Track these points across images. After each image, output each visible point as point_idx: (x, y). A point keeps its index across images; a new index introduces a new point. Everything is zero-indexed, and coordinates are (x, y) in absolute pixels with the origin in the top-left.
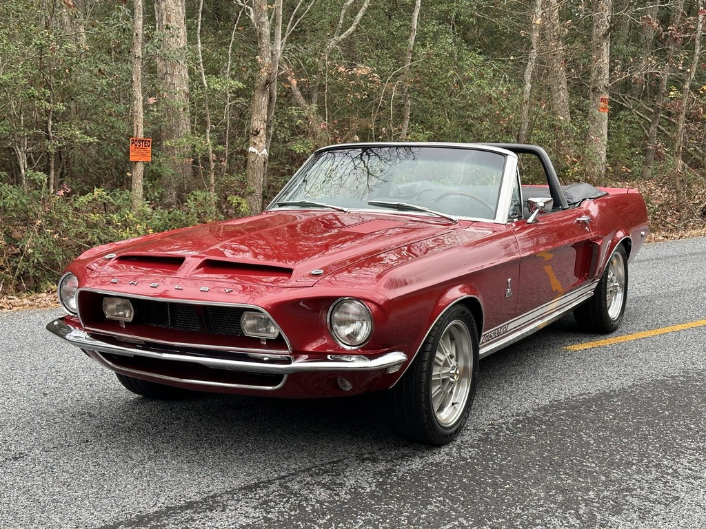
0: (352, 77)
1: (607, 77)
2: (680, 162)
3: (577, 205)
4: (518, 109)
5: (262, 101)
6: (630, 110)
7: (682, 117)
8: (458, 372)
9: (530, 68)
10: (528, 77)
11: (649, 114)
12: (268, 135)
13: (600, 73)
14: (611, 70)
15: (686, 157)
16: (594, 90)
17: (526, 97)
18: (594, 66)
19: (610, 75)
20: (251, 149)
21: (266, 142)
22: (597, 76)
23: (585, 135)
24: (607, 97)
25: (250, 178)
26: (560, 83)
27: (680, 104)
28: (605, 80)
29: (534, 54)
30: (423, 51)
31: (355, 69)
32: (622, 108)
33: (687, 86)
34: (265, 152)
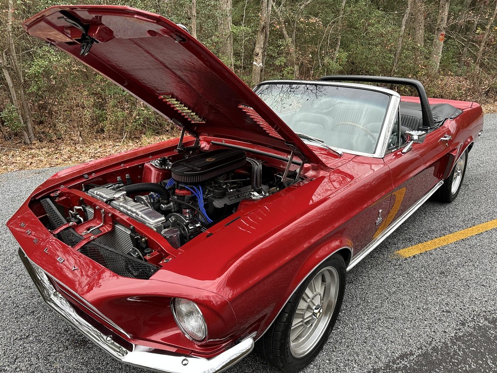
0: (308, 24)
1: (446, 22)
2: (478, 67)
3: (441, 124)
4: (396, 40)
5: (261, 38)
6: (454, 39)
7: (483, 44)
8: (321, 311)
9: (406, 18)
10: (404, 22)
11: (463, 41)
12: (264, 56)
13: (442, 20)
14: (448, 19)
15: (482, 65)
16: (438, 29)
17: (402, 33)
18: (440, 17)
19: (447, 21)
20: (254, 63)
21: (263, 59)
22: (440, 22)
23: (430, 53)
24: (444, 33)
25: (253, 78)
26: (421, 26)
27: (483, 36)
28: (444, 25)
29: (408, 10)
30: (348, 9)
31: (310, 19)
32: (449, 38)
33: (488, 27)
34: (261, 64)
